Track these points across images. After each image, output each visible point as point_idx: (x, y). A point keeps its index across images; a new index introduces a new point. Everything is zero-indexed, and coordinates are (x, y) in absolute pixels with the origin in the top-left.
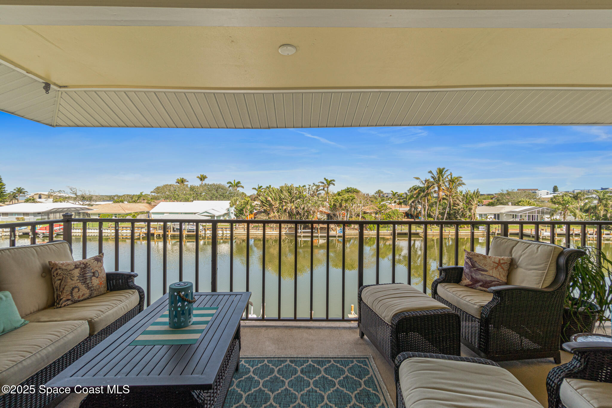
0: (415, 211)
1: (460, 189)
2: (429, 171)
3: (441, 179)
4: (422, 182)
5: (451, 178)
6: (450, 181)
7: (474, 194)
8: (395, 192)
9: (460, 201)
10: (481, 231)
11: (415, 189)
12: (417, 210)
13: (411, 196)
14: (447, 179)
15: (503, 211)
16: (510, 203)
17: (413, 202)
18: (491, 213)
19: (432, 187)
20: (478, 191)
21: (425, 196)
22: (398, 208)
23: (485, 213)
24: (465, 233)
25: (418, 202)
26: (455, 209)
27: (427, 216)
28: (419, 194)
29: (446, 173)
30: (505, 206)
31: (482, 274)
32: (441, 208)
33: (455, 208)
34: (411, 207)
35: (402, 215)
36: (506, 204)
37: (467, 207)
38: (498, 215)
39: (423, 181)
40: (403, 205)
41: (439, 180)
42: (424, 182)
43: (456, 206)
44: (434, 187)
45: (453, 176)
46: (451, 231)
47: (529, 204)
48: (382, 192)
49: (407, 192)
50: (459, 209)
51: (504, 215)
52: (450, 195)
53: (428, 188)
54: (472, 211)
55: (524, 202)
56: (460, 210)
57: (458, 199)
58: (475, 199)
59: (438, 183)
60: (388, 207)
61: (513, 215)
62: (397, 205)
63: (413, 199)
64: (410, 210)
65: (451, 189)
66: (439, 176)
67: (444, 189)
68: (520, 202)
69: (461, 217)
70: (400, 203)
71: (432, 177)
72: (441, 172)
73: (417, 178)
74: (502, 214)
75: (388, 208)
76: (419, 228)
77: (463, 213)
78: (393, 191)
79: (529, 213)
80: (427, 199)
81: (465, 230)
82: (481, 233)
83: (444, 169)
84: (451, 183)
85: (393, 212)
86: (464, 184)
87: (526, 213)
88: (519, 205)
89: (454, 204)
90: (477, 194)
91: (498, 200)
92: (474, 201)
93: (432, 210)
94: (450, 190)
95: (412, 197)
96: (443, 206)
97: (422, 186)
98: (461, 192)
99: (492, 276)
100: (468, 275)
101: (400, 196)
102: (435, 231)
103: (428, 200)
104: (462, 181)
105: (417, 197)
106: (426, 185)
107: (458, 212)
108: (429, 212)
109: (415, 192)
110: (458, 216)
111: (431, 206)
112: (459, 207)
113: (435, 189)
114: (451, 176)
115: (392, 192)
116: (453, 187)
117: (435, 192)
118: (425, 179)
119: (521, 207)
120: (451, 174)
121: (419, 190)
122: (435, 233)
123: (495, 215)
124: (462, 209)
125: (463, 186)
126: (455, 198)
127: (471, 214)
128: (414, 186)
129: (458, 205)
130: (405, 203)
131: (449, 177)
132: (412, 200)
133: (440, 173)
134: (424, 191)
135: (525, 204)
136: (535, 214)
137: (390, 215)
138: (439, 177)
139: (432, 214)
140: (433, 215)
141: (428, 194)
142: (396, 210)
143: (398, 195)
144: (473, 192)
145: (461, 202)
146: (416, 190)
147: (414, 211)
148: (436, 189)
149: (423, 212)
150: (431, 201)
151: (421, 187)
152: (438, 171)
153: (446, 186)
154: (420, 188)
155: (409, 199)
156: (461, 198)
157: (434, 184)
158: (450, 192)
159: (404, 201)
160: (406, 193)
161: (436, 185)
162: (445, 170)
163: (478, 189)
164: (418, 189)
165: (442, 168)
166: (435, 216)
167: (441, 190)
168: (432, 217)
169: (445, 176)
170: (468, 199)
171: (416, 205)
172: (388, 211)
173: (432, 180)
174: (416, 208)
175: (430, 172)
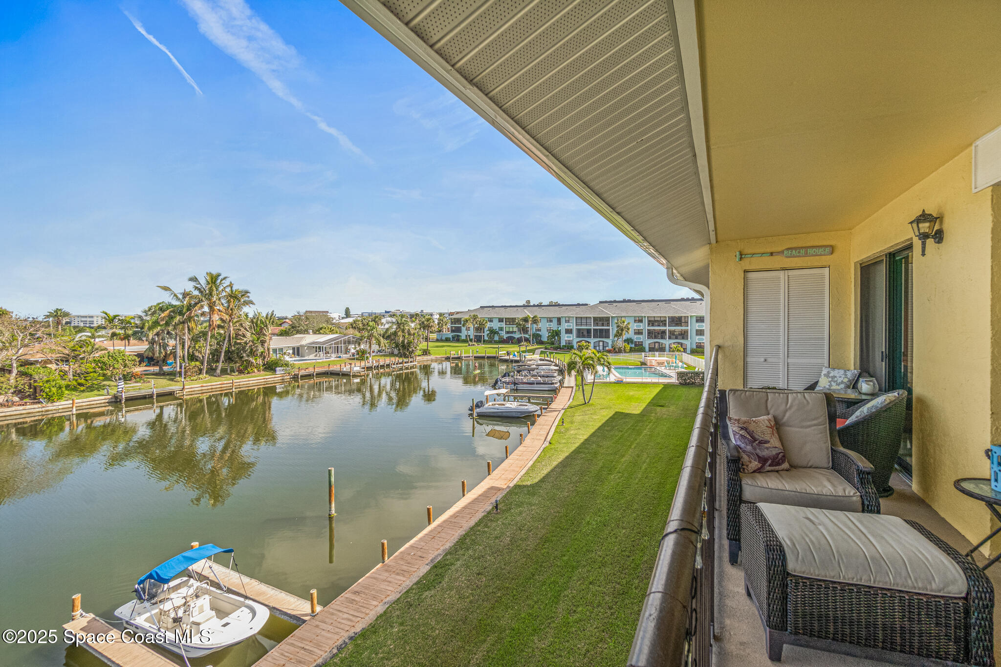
0: (162, 351)
1: (246, 309)
2: (191, 275)
3: (215, 292)
4: (175, 295)
5: (232, 291)
6: (231, 296)
7: (267, 318)
8: (112, 314)
9: (246, 329)
10: (279, 375)
11: (162, 310)
12: (165, 349)
13: (153, 323)
14: (224, 294)
15: (304, 343)
16: (311, 331)
17: (158, 334)
18: (288, 347)
19: (199, 305)
20: (273, 314)
21: (183, 323)
22: (119, 346)
23: (281, 346)
24: (256, 381)
25: (168, 333)
26: (240, 344)
27: (188, 359)
28: (171, 318)
29: (223, 282)
30: (305, 335)
31: (767, 448)
32: (214, 342)
33: (238, 341)
34: (152, 342)
35: (134, 360)
36: (306, 332)
37: (258, 339)
38: (298, 349)
39: (178, 295)
40: (132, 341)
41: (211, 294)
42: (181, 297)
43: (240, 339)
44: (202, 307)
45: (234, 288)
46: (235, 381)
47: (332, 331)
48: (66, 314)
49: (143, 315)
50: (246, 343)
51: (306, 348)
52: (230, 321)
53: (190, 308)
54: (266, 345)
55: (325, 328)
56: (248, 345)
57: (242, 326)
58: (269, 326)
59: (210, 300)
60: (97, 346)
61: (316, 347)
62: (120, 342)
63: (159, 328)
64: (151, 349)
65: (231, 309)
66: (212, 287)
67: (221, 309)
68: (321, 329)
69: (248, 356)
70: (126, 337)
71: (196, 288)
72: (214, 279)
73: (166, 289)
74: (303, 346)
75: (97, 349)
76: (173, 383)
77: (252, 349)
78: (108, 312)
79: (335, 344)
80: (188, 327)
81: (256, 377)
82: (280, 378)
83: (219, 275)
84: (232, 300)
85: (112, 356)
86: (252, 303)
87: (332, 344)
88: (320, 333)
89: (236, 335)
90: (271, 318)
91: (293, 327)
92: (268, 329)
93: (197, 348)
94: (230, 312)
95: (156, 323)
96: (216, 339)
97: (175, 303)
98: (247, 315)
99: (776, 447)
100: (752, 454)
101: (125, 323)
102: (205, 385)
103: (189, 330)
104: (248, 297)
105: (167, 324)
106: (185, 303)
107: (244, 348)
108: (191, 351)
109: (163, 315)
110: (244, 355)
111: (195, 339)
112: (245, 339)
113: (203, 310)
114: (232, 288)
115: (106, 314)
116: (235, 307)
117: (203, 314)
118: (183, 291)
119: (324, 335)
120: (231, 285)
121: (171, 312)
122: (206, 388)
123: (294, 349)
124: (251, 343)
125: (251, 305)
126: (237, 324)
127: (264, 349)
128: (161, 303)
129: (244, 336)
130: (139, 335)
131: (228, 290)
132: (155, 331)
133: (212, 282)
134: (181, 313)
135: (327, 331)
136: (341, 344)
137: (104, 363)
138: (211, 290)
139: (197, 354)
140: (200, 356)
141: (190, 318)
142: (119, 352)
143: (119, 320)
144: (265, 315)
145: (248, 331)
146: (164, 311)
147: (160, 353)
148: (206, 309)
149: (179, 352)
150: (196, 332)
151: (175, 306)
152: (208, 278)
153: (223, 304)
154: (173, 306)
155: (150, 329)
156: (247, 324)
157: (200, 301)
158: (230, 316)
159: (135, 333)
160: (140, 317)
161: (205, 303)
162: (220, 278)
163: (273, 311)
164: (167, 308)
165: (214, 272)
166: (203, 357)
167: (215, 312)
168: (197, 360)
169: (221, 288)
170: (259, 326)
171: (163, 339)
172: (97, 355)
173: (196, 293)
174: (165, 346)
175: (194, 279)
